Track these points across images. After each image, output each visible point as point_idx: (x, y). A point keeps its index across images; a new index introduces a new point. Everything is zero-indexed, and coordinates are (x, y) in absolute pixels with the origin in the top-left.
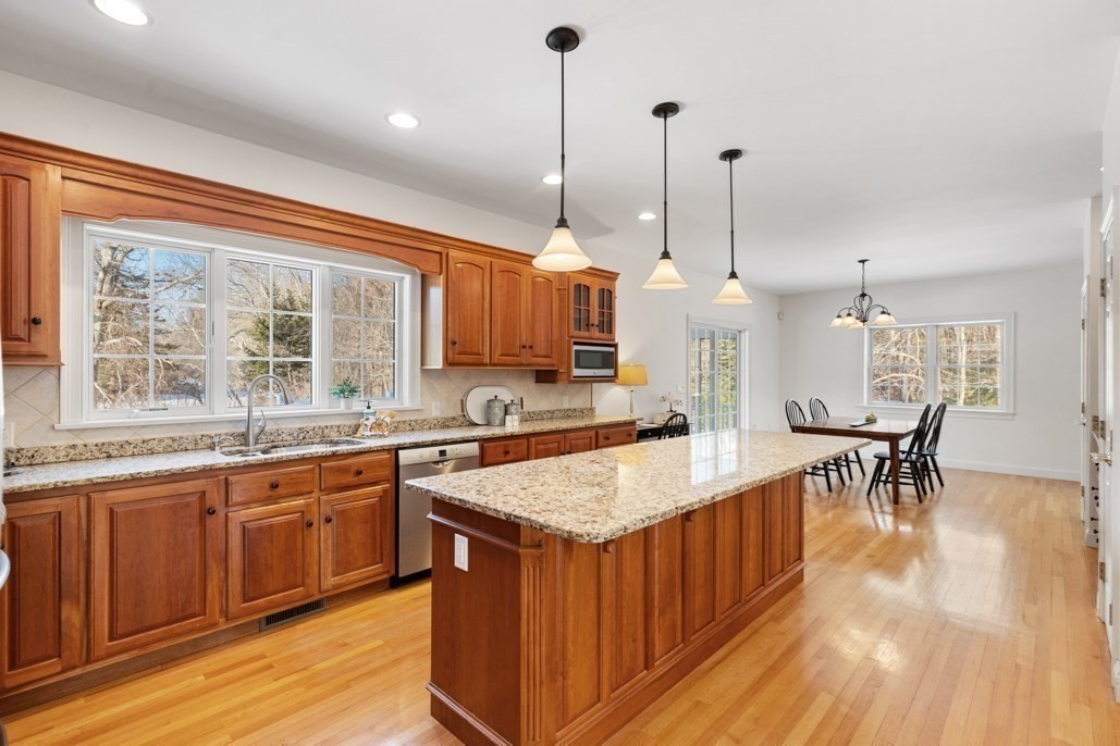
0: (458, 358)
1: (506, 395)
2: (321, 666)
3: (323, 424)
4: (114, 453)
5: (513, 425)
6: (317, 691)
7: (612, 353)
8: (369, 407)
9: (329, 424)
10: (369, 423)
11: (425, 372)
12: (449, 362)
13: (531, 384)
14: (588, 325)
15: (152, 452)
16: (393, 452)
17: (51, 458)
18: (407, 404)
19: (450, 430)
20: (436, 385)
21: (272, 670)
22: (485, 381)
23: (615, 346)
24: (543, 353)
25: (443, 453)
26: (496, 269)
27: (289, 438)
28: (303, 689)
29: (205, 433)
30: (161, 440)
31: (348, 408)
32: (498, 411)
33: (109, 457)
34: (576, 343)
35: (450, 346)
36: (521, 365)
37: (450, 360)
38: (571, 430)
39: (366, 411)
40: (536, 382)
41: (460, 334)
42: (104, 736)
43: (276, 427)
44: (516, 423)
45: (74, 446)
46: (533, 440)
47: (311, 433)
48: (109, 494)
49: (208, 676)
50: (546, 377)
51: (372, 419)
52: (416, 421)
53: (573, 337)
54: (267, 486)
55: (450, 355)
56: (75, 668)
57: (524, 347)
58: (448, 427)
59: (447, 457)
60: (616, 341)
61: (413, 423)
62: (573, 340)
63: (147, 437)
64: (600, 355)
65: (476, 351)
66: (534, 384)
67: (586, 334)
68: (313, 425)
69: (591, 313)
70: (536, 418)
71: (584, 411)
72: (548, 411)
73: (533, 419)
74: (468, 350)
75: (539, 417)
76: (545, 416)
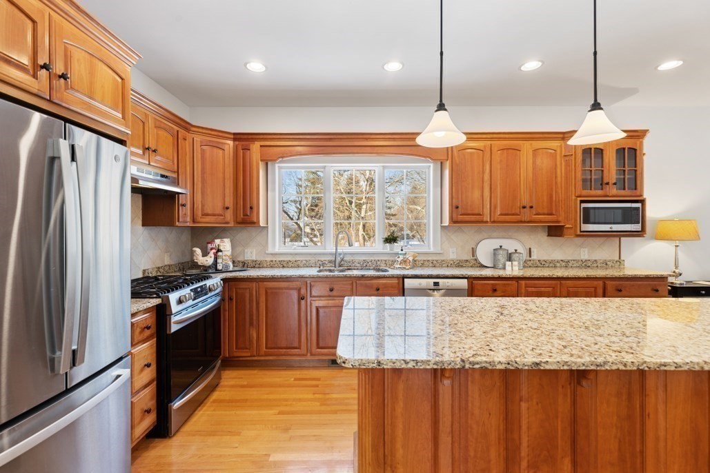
0: (461, 218)
1: (510, 245)
2: (335, 396)
3: (376, 259)
4: (285, 265)
5: (513, 269)
6: (323, 408)
7: (637, 209)
8: (402, 250)
9: (380, 259)
10: (399, 260)
11: (443, 227)
12: (453, 221)
13: (543, 237)
14: (603, 184)
15: (298, 267)
16: (401, 280)
17: (265, 265)
18: (432, 250)
19: (461, 269)
20: (453, 237)
21: (317, 388)
22: (495, 234)
23: (643, 202)
24: (546, 212)
25: (436, 284)
26: (495, 149)
27: (358, 265)
28: (318, 404)
29: (319, 259)
30: (302, 261)
31: (391, 250)
32: (502, 257)
33: (283, 267)
34: (582, 202)
35: (454, 209)
36: (521, 222)
37: (455, 219)
38: (567, 279)
39: (400, 252)
40: (548, 236)
41: (462, 201)
42: (249, 389)
43: (352, 258)
44: (516, 268)
45: (272, 261)
46: (523, 282)
47: (370, 263)
48: (265, 283)
49: (295, 379)
50: (555, 231)
51: (401, 257)
52: (437, 261)
53: (580, 196)
54: (328, 290)
55: (454, 215)
56: (254, 356)
57: (524, 207)
58: (462, 266)
59: (440, 287)
60: (644, 197)
61: (435, 262)
62: (579, 199)
63: (298, 259)
64: (620, 210)
65: (476, 212)
66: (546, 238)
67: (599, 192)
68: (372, 258)
69: (605, 172)
70: (547, 265)
71: (608, 263)
72: (562, 261)
73: (543, 266)
74: (470, 212)
75: (551, 265)
76: (558, 265)
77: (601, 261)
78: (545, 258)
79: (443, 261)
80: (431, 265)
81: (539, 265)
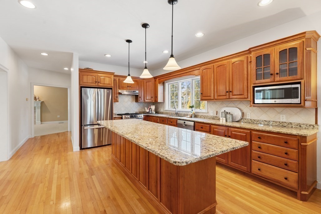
8: (192, 111)
16: (177, 120)
20: (212, 106)
25: (185, 122)
35: (201, 95)
36: (227, 99)
41: (203, 91)
53: (255, 84)
61: (205, 116)
62: (253, 86)
65: (209, 95)
70: (256, 123)
71: (302, 126)
72: (265, 121)
73: (253, 123)
74: (206, 95)
75: (258, 123)
76: (263, 123)
77: (296, 124)
78: (255, 119)
79: (208, 116)
80: (203, 117)
81: (251, 122)
